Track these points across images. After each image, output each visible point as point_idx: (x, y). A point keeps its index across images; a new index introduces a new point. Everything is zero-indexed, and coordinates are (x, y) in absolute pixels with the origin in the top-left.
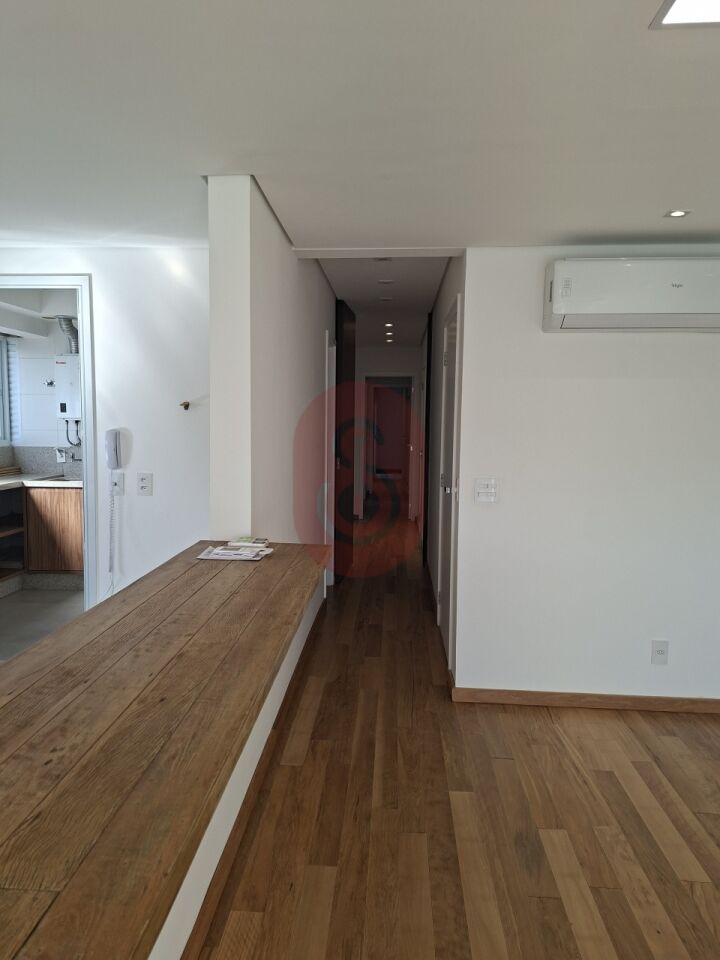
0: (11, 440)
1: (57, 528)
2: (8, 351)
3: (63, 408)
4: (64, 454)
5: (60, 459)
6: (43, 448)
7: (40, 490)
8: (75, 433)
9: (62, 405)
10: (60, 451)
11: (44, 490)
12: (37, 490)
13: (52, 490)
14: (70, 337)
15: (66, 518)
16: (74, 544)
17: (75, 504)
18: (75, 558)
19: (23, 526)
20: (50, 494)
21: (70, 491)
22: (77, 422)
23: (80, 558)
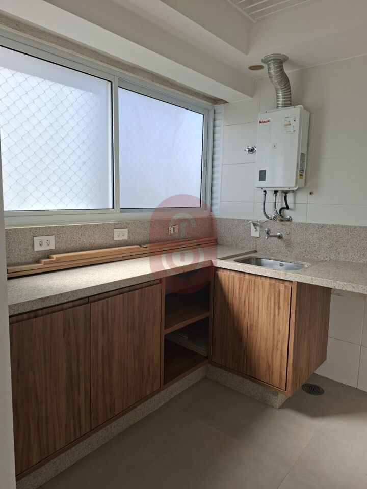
0: (211, 211)
1: (245, 323)
2: (214, 120)
3: (262, 176)
4: (258, 228)
5: (255, 233)
6: (238, 220)
7: (228, 272)
8: (272, 205)
9: (261, 171)
10: (254, 224)
11: (233, 273)
12: (225, 272)
13: (242, 275)
14: (279, 87)
15: (256, 313)
16: (263, 349)
17: (268, 298)
18: (263, 365)
19: (208, 310)
20: (240, 279)
21: (263, 279)
22: (276, 192)
23: (270, 367)
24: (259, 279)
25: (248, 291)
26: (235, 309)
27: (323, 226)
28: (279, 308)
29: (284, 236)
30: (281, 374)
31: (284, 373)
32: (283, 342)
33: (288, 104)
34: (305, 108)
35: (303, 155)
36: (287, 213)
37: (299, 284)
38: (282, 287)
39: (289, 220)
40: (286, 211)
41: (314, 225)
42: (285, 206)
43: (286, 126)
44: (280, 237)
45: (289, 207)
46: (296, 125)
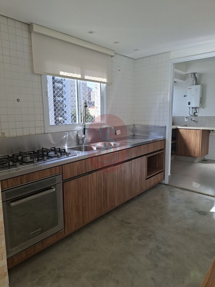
1: (187, 142)
3: (189, 103)
4: (187, 119)
8: (192, 111)
11: (184, 129)
12: (181, 129)
13: (186, 130)
14: (194, 80)
15: (191, 139)
16: (193, 147)
17: (194, 134)
18: (193, 152)
19: (176, 140)
20: (186, 131)
21: (193, 130)
22: (193, 108)
23: (194, 152)
24: (191, 130)
25: (188, 133)
26: (185, 139)
27: (207, 117)
28: (197, 136)
29: (195, 120)
30: (198, 153)
31: (199, 153)
32: (198, 145)
33: (197, 84)
34: (201, 85)
35: (201, 98)
36: (196, 114)
37: (202, 130)
38: (198, 131)
39: (197, 116)
40: (196, 113)
41: (204, 117)
42: (196, 112)
43: (196, 90)
44: (194, 121)
45: (197, 112)
46: (199, 90)
